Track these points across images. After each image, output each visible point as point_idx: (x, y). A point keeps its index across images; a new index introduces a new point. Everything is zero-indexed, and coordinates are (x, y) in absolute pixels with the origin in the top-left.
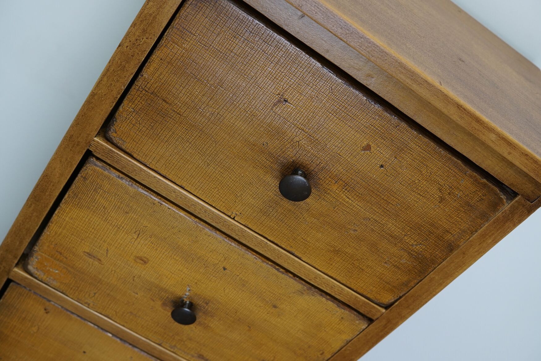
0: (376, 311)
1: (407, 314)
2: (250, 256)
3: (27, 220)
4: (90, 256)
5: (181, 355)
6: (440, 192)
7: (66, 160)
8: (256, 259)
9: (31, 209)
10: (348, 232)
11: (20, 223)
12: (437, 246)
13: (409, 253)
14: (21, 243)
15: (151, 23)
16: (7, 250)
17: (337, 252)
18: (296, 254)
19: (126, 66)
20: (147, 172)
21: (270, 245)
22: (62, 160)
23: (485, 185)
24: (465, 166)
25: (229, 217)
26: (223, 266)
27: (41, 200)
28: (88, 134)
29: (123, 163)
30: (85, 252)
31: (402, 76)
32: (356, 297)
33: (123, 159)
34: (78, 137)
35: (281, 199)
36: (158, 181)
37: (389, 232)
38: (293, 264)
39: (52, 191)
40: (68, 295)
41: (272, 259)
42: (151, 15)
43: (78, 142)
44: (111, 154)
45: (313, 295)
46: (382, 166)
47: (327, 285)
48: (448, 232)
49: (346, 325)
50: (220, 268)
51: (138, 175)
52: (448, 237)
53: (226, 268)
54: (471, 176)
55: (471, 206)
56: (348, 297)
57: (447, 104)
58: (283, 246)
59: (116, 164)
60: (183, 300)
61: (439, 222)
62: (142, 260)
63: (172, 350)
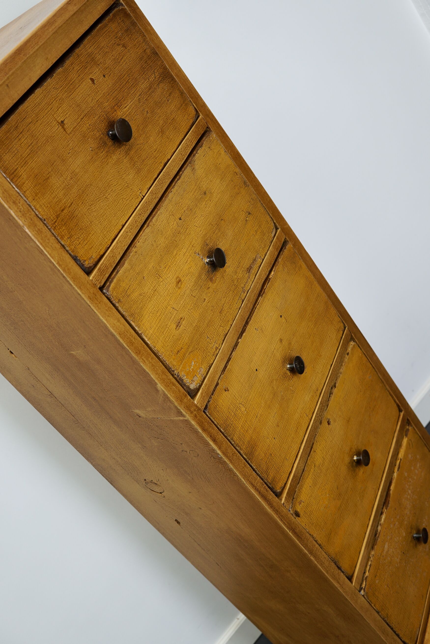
0: (202, 122)
1: (201, 101)
2: (170, 195)
3: (155, 369)
4: (179, 326)
5: (249, 287)
6: (119, 45)
7: (108, 311)
8: (171, 192)
9: (146, 361)
10: (149, 118)
11: (158, 377)
12: (154, 62)
13: (160, 82)
14: (174, 385)
15: (9, 195)
16: (181, 401)
17: (162, 132)
18: (166, 161)
19: (38, 228)
20: (113, 247)
21: (161, 177)
22: (108, 314)
23: (114, 16)
24: (102, 23)
25: (142, 199)
26: (178, 219)
27: (139, 349)
28: (88, 282)
29: (108, 264)
30: (176, 329)
31: (50, 30)
32: (193, 131)
33: (105, 262)
34: (90, 292)
35: (128, 154)
36: (120, 242)
37: (147, 89)
38: (173, 166)
39: (132, 335)
40: (211, 363)
41: (170, 180)
42: (3, 193)
43: (93, 293)
44: (102, 270)
45: (195, 162)
46: (104, 76)
47: (186, 148)
48: (145, 51)
49: (214, 147)
50: (180, 222)
51: (116, 255)
52: (148, 51)
53: (179, 217)
54: (109, 22)
55: (128, 30)
56: (193, 137)
57: (67, 10)
58: (161, 168)
59: (109, 270)
60: (207, 262)
61: (139, 53)
62: (179, 282)
63: (246, 292)
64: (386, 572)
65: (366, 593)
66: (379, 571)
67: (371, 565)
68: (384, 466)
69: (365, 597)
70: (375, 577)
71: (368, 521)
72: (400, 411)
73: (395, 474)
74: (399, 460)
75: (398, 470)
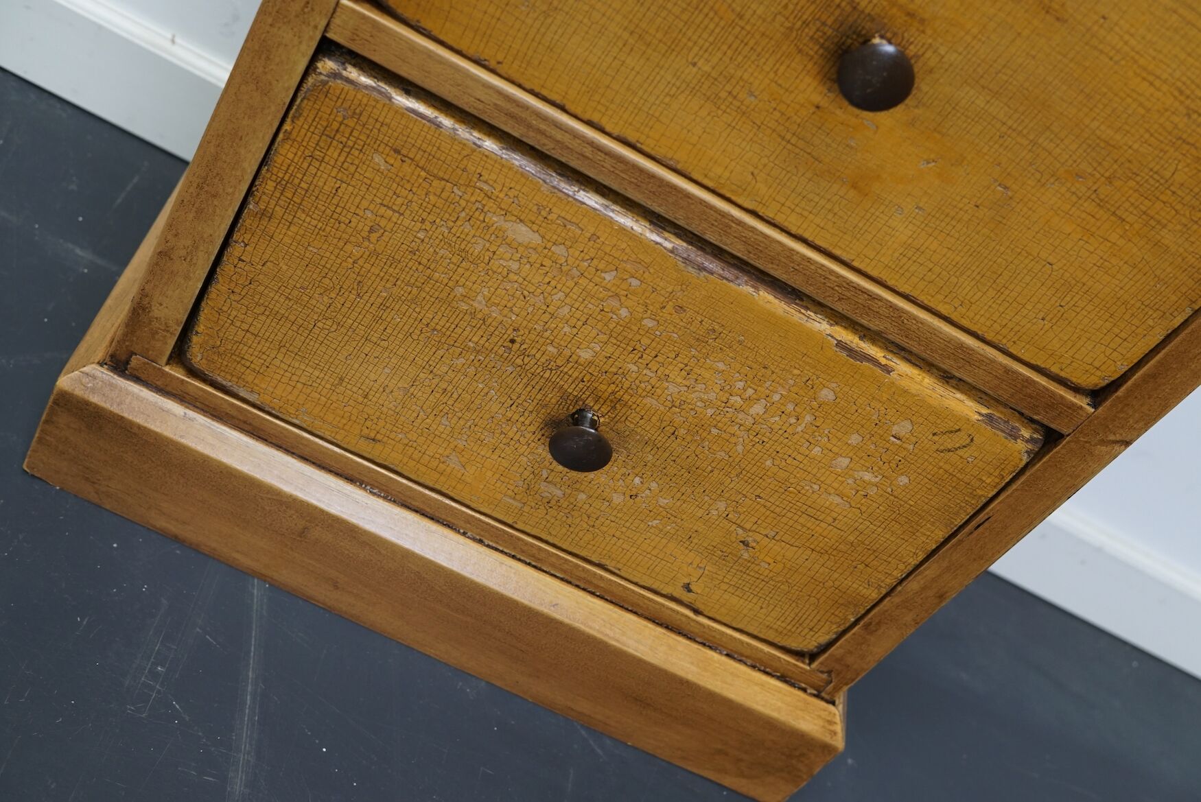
64: (423, 221)
65: (324, 83)
66: (423, 174)
67: (439, 126)
68: (856, 264)
69: (311, 80)
70: (397, 151)
71: (616, 132)
72: (1098, 395)
73: (821, 326)
74: (883, 361)
75: (840, 345)
